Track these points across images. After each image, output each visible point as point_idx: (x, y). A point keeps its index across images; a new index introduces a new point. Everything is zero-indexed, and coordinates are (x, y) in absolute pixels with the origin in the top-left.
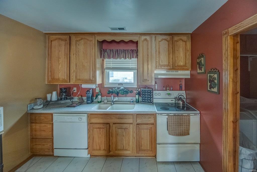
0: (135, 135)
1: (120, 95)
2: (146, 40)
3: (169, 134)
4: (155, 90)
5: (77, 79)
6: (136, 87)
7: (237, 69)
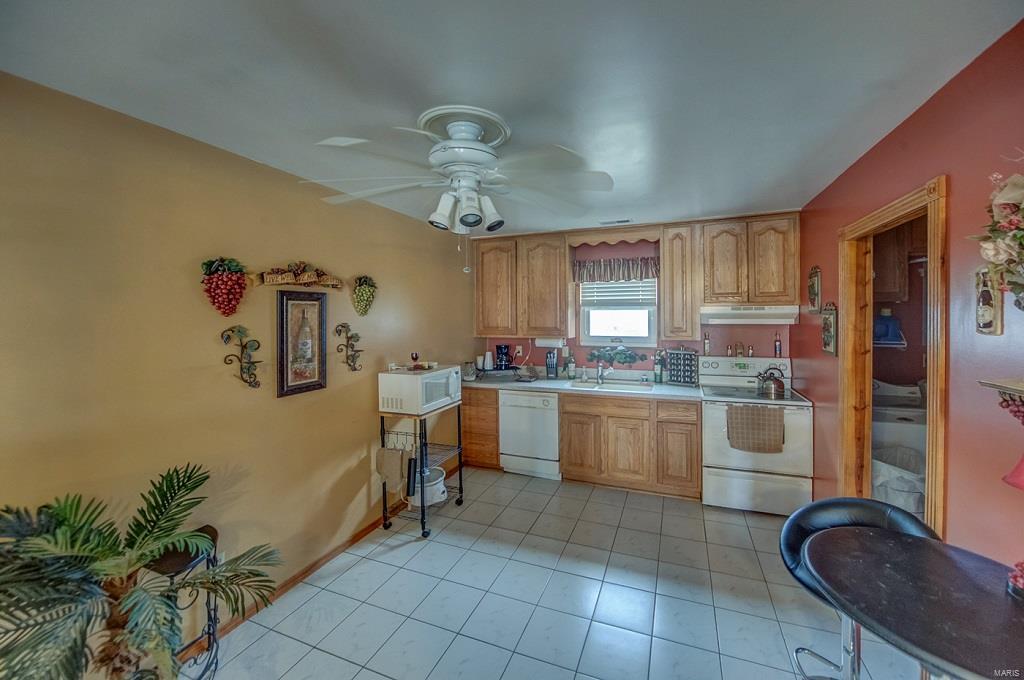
0: (653, 444)
1: (615, 363)
2: (678, 236)
3: (732, 446)
4: (704, 355)
5: (531, 328)
6: (655, 346)
7: (866, 305)
